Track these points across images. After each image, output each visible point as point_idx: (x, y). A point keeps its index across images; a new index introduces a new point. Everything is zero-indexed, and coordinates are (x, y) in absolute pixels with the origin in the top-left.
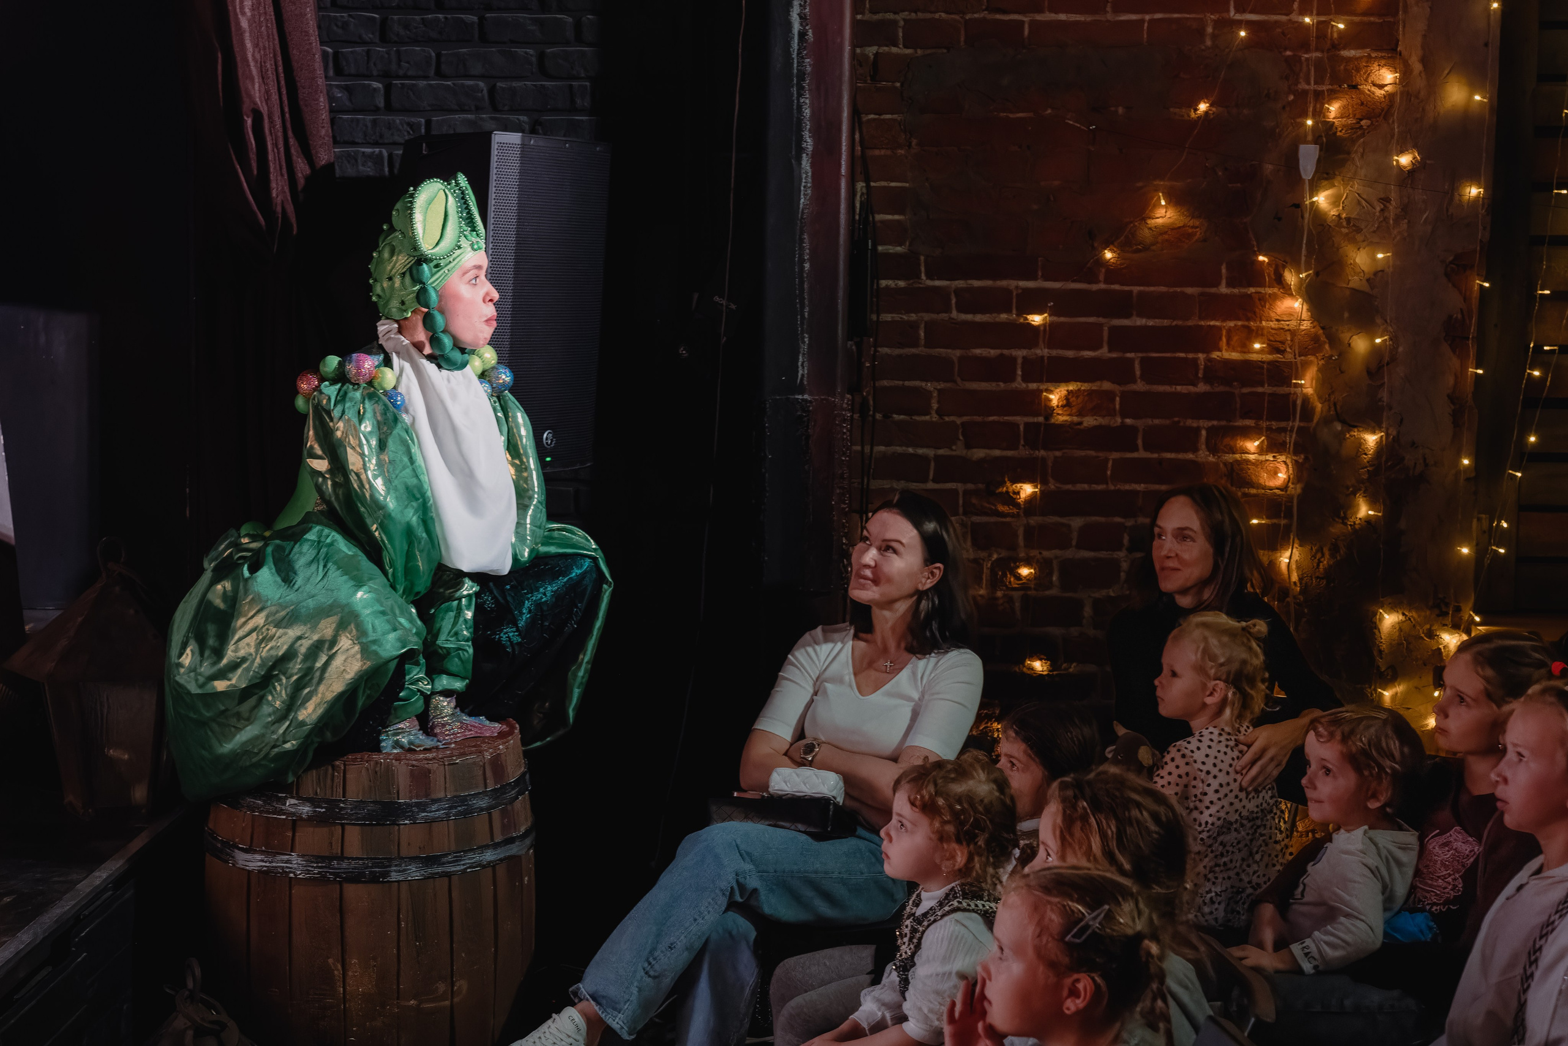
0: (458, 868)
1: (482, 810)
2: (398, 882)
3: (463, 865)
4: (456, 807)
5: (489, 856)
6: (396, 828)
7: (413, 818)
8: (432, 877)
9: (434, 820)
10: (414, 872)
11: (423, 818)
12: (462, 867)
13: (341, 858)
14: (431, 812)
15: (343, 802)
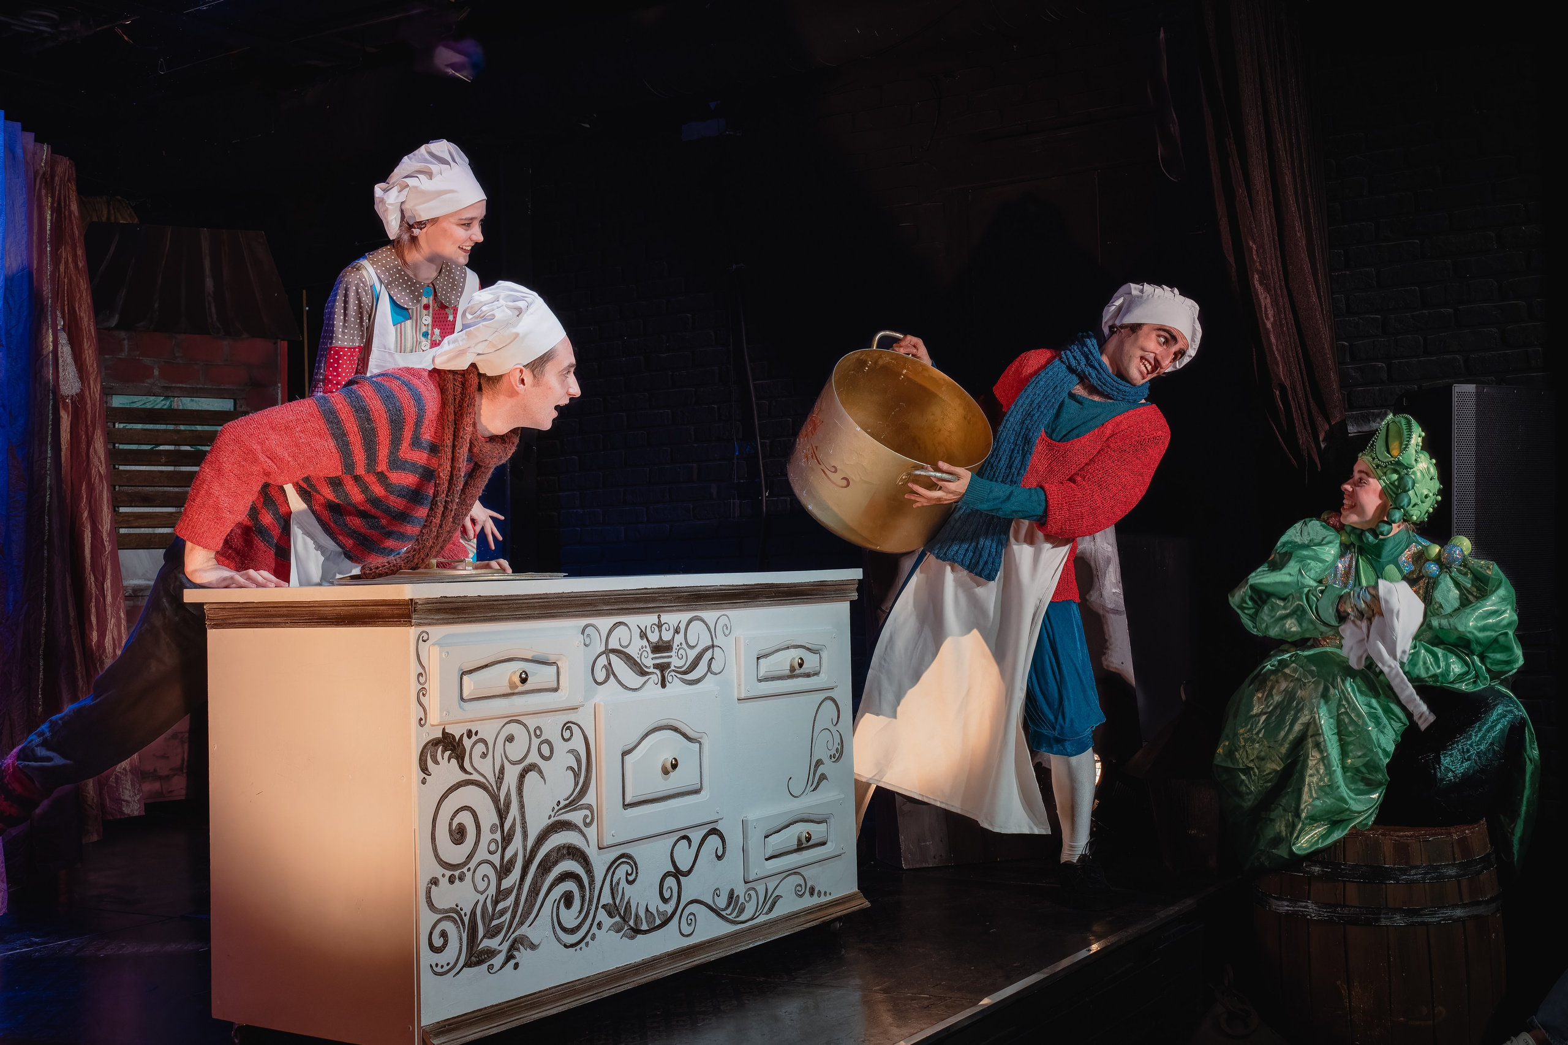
0: (1434, 920)
1: (1451, 877)
2: (1387, 926)
3: (1438, 918)
4: (1430, 873)
5: (1459, 913)
6: (1384, 886)
7: (1397, 879)
8: (1412, 924)
9: (1413, 882)
10: (1399, 920)
11: (1403, 880)
12: (1437, 919)
13: (1343, 906)
14: (1410, 875)
15: (1343, 865)
